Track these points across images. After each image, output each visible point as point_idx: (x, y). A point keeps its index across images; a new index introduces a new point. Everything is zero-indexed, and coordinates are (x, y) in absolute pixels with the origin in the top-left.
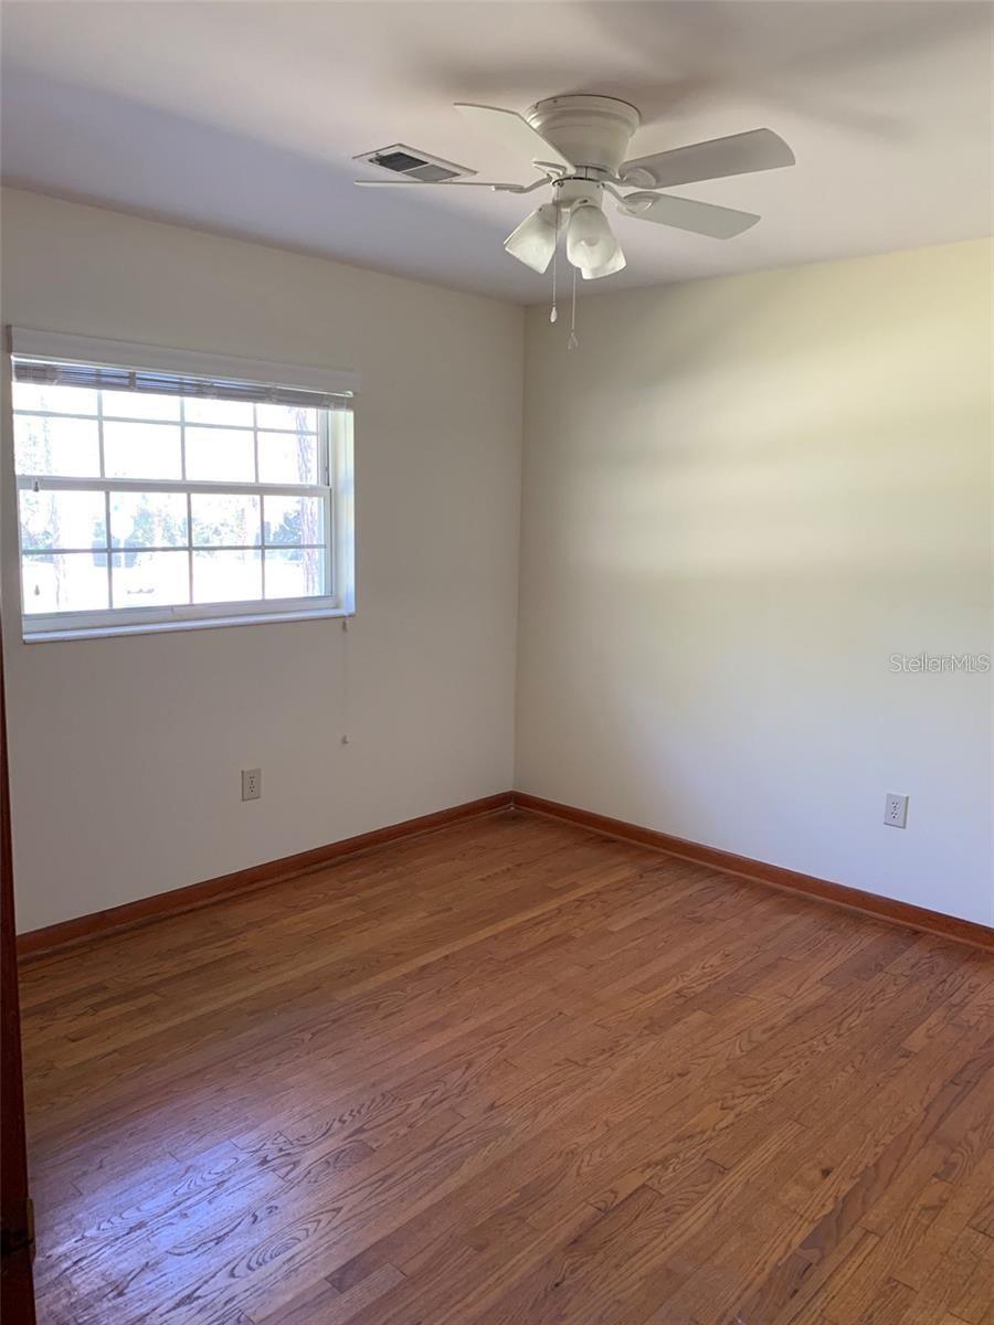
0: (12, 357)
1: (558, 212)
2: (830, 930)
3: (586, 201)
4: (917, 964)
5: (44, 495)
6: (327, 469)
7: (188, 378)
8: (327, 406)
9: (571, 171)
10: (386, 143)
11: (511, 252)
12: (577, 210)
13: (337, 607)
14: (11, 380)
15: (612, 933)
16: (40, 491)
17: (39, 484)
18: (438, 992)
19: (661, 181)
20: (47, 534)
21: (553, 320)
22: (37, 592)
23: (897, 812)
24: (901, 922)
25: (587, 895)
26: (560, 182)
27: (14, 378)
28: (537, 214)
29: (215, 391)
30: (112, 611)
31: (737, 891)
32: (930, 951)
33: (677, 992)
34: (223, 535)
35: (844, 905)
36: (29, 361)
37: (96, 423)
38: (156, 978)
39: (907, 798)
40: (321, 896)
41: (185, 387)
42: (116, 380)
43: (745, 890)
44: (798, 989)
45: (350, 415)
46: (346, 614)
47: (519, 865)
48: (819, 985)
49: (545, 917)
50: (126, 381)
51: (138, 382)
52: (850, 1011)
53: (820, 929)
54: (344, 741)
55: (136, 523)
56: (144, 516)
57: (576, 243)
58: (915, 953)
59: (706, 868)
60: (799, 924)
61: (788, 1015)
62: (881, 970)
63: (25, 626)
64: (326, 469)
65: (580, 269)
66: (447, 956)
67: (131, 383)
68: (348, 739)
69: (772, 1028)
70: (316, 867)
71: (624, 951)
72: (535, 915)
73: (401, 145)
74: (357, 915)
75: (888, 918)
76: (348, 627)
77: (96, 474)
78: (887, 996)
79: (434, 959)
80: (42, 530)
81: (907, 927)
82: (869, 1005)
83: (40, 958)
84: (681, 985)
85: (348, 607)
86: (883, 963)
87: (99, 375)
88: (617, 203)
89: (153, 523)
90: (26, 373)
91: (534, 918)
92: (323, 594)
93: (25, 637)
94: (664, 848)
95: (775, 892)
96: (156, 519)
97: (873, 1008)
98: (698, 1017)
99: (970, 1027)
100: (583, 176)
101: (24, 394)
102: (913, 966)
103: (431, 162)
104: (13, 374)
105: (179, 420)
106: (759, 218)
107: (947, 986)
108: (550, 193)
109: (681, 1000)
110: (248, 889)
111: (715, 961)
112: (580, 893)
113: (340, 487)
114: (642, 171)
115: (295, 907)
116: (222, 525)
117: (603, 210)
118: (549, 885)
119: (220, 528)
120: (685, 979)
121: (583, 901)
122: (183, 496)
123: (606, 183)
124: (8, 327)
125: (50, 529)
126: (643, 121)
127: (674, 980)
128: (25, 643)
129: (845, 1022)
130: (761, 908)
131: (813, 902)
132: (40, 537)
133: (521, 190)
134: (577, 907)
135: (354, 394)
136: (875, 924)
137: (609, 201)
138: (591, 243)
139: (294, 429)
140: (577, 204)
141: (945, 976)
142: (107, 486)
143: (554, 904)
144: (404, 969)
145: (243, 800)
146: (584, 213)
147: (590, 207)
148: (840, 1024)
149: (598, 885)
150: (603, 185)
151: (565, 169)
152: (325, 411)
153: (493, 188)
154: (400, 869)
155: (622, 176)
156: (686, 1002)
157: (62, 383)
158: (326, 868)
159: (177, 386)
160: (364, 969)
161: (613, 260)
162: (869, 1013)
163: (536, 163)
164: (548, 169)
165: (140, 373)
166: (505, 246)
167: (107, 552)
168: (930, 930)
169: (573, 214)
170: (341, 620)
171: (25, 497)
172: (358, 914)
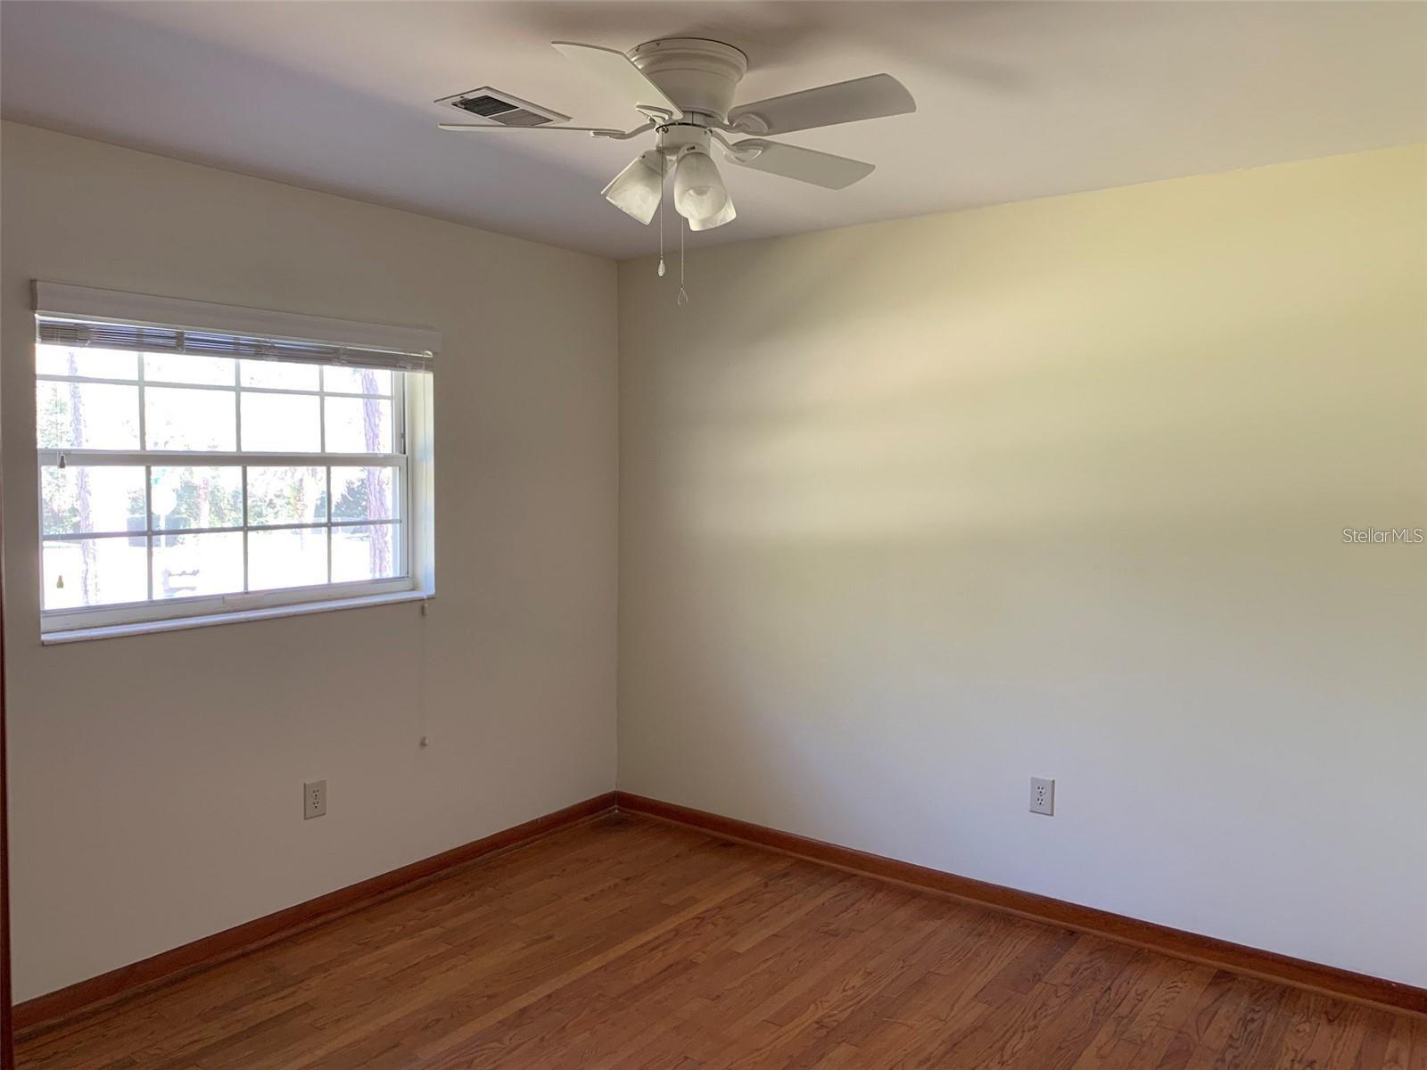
0: (36, 315)
1: (663, 158)
2: (980, 935)
3: (694, 148)
4: (1077, 969)
5: (71, 471)
6: (403, 436)
7: (245, 338)
8: (404, 368)
9: (678, 116)
10: (472, 85)
11: (613, 202)
12: (683, 157)
13: (413, 590)
14: (35, 341)
15: (739, 954)
16: (67, 468)
17: (64, 459)
18: (542, 1039)
19: (773, 128)
20: (74, 511)
21: (661, 273)
22: (60, 585)
23: (1044, 798)
24: (1056, 922)
25: (707, 911)
26: (665, 128)
27: (38, 339)
28: (641, 162)
29: (276, 352)
30: (151, 603)
31: (873, 896)
32: (1091, 953)
33: (817, 1023)
34: (278, 508)
35: (991, 905)
36: (56, 319)
37: (136, 389)
38: (198, 1046)
39: (1053, 781)
40: (398, 929)
41: (241, 348)
42: (161, 341)
43: (881, 894)
44: (952, 1009)
45: (429, 377)
46: (425, 597)
47: (627, 879)
48: (974, 1003)
49: (660, 941)
50: (173, 342)
51: (187, 343)
52: (1012, 1031)
53: (968, 936)
54: (423, 744)
55: (180, 497)
56: (189, 488)
57: (684, 192)
58: (1074, 957)
59: (838, 870)
60: (946, 931)
61: (944, 1042)
62: (1040, 980)
63: (45, 624)
64: (401, 436)
65: (687, 219)
66: (549, 996)
67: (178, 345)
68: (427, 741)
69: (928, 1060)
70: (392, 893)
71: (753, 976)
72: (649, 937)
73: (488, 88)
74: (441, 950)
75: (1040, 918)
76: (427, 612)
77: (134, 446)
78: (1050, 1011)
79: (534, 999)
80: (70, 506)
81: (1062, 927)
82: (1031, 1023)
83: (50, 1029)
84: (820, 1013)
85: (428, 588)
86: (1042, 972)
87: (140, 335)
88: (725, 151)
89: (199, 496)
90: (53, 334)
91: (650, 942)
92: (398, 575)
93: (44, 637)
94: (791, 850)
95: (915, 895)
96: (201, 492)
97: (1036, 1027)
98: (843, 1051)
99: (1143, 1042)
100: (690, 122)
101: (49, 357)
102: (1073, 974)
103: (521, 106)
104: (37, 334)
105: (233, 384)
106: (874, 167)
107: (1113, 994)
108: (654, 139)
109: (824, 1031)
110: (311, 924)
111: (856, 981)
112: (699, 909)
113: (418, 455)
114: (753, 116)
115: (366, 944)
116: (278, 496)
117: (712, 158)
118: (664, 902)
119: (276, 501)
120: (826, 1005)
121: (703, 919)
122: (238, 470)
123: (713, 129)
124: (33, 282)
125: (78, 506)
126: (750, 67)
127: (812, 1007)
128: (43, 644)
129: (1008, 1045)
130: (902, 915)
131: (958, 904)
132: (67, 514)
133: (622, 136)
134: (697, 926)
135: (434, 353)
136: (1028, 926)
137: (718, 147)
138: (700, 192)
139: (360, 392)
140: (683, 151)
141: (1109, 983)
142: (147, 459)
143: (671, 923)
144: (500, 1015)
145: (305, 819)
146: (692, 161)
147: (698, 154)
148: (1002, 1049)
149: (720, 898)
150: (711, 132)
151: (671, 113)
152: (400, 373)
153: (591, 133)
154: (489, 890)
155: (731, 123)
156: (828, 1033)
157: (96, 344)
158: (402, 894)
159: (232, 347)
160: (452, 1017)
161: (723, 210)
162: (1033, 1032)
163: (638, 107)
164: (652, 113)
165: (190, 333)
166: (605, 195)
167: (147, 533)
168: (1086, 929)
169: (679, 161)
170: (420, 604)
171: (47, 474)
172: (443, 948)
